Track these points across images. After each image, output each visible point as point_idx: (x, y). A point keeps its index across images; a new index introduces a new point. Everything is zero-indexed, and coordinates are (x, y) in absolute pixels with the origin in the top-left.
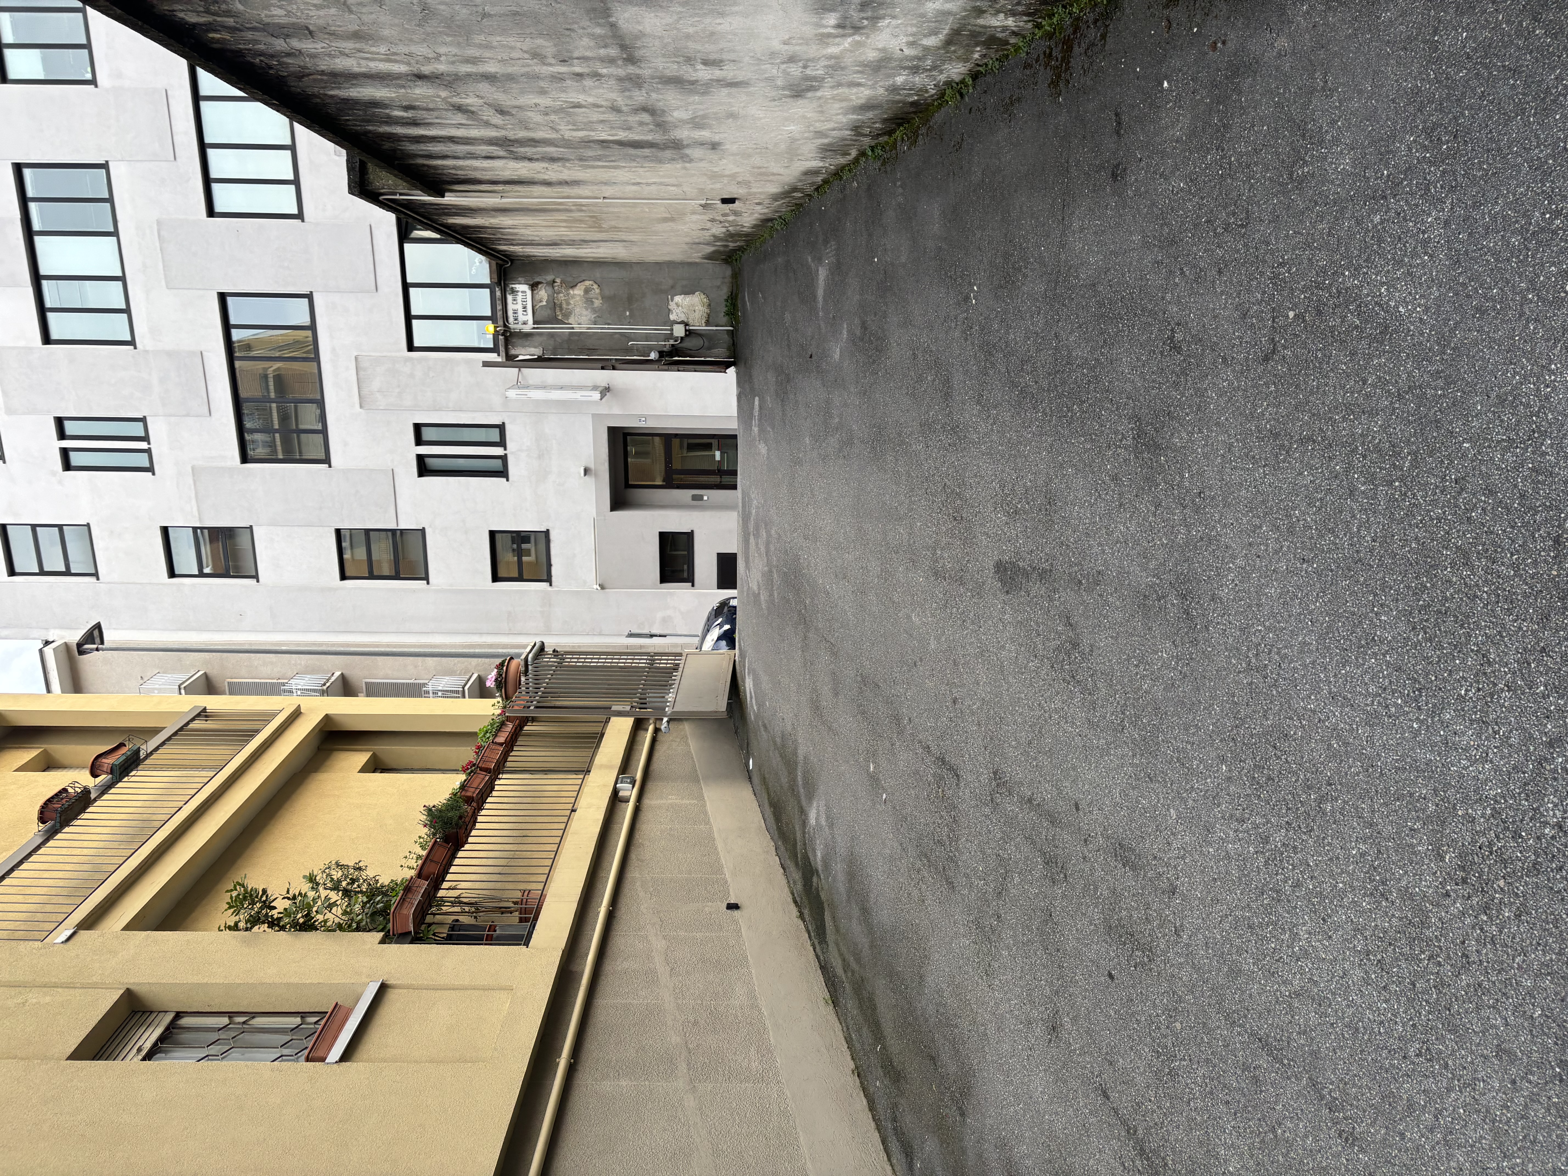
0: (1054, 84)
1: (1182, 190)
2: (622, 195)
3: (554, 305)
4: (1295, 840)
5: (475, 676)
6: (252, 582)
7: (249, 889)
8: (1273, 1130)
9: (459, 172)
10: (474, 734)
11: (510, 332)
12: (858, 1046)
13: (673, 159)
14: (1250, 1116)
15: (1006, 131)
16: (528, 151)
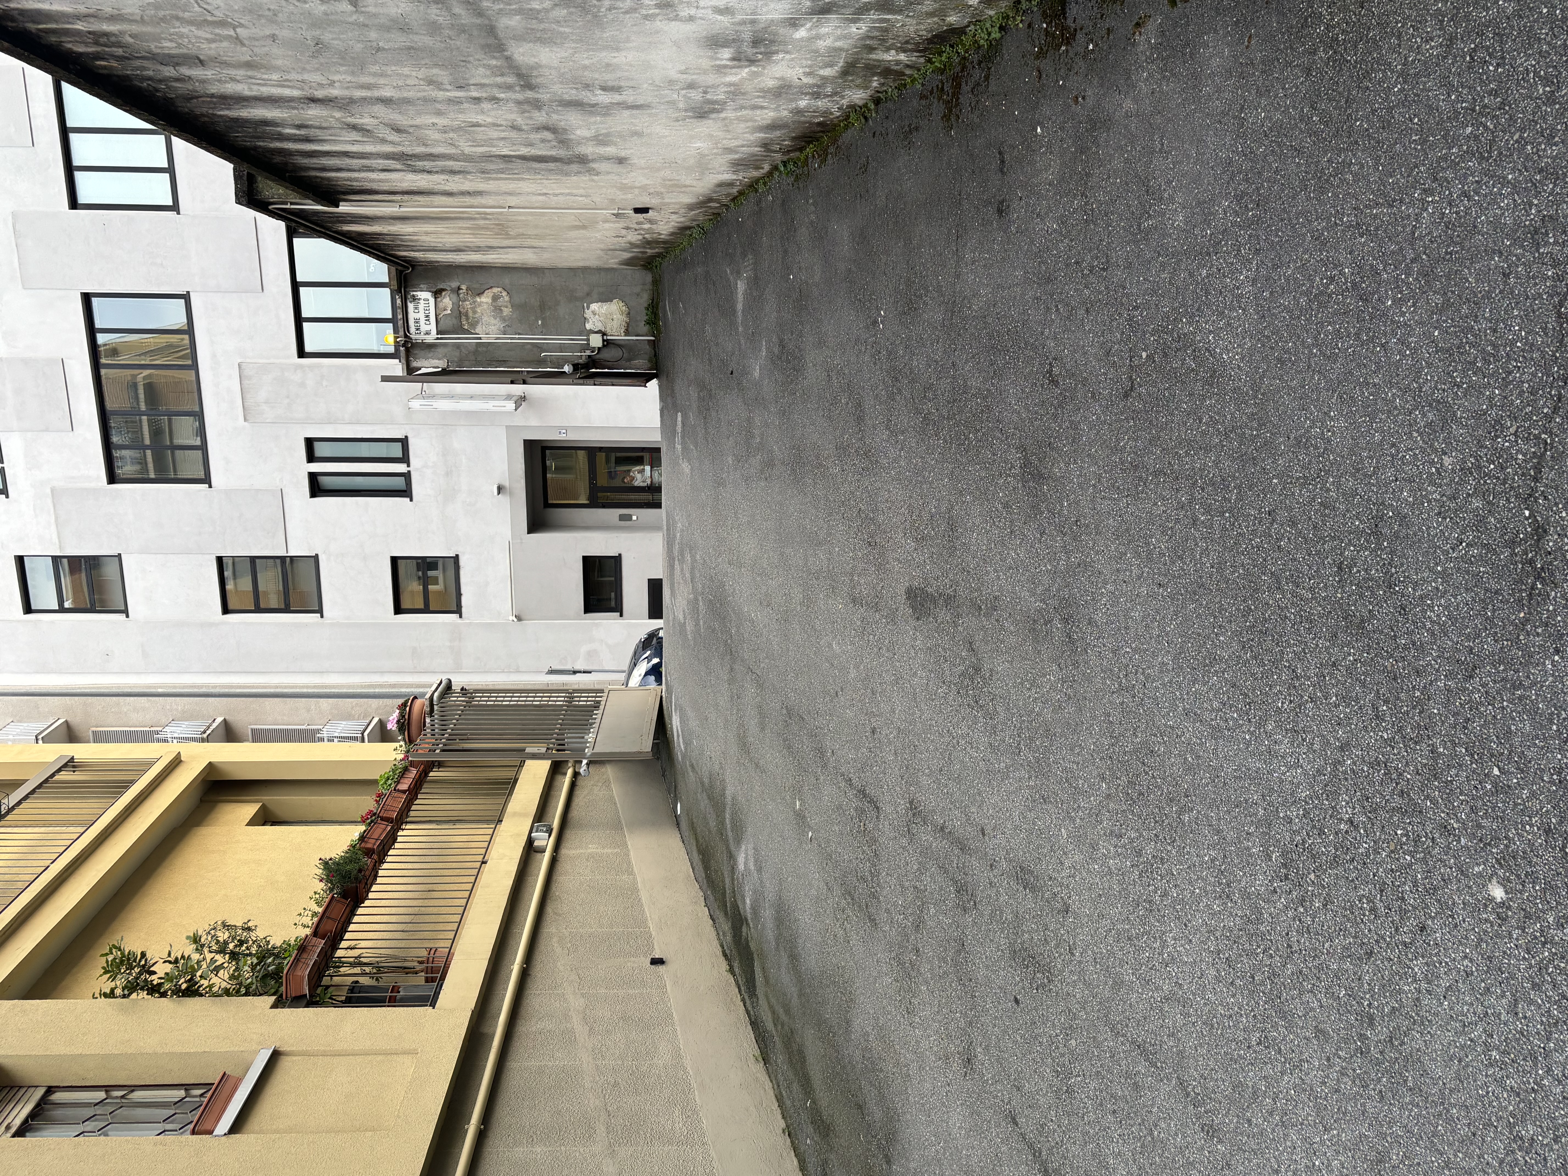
0: (946, 117)
1: (1055, 230)
2: (528, 205)
3: (459, 314)
4: (1162, 852)
5: (376, 720)
6: (121, 617)
7: (126, 953)
8: (1151, 1133)
9: (355, 184)
10: (374, 782)
11: (412, 343)
12: (788, 1103)
13: (580, 173)
14: (1132, 1122)
15: (906, 158)
16: (427, 164)
